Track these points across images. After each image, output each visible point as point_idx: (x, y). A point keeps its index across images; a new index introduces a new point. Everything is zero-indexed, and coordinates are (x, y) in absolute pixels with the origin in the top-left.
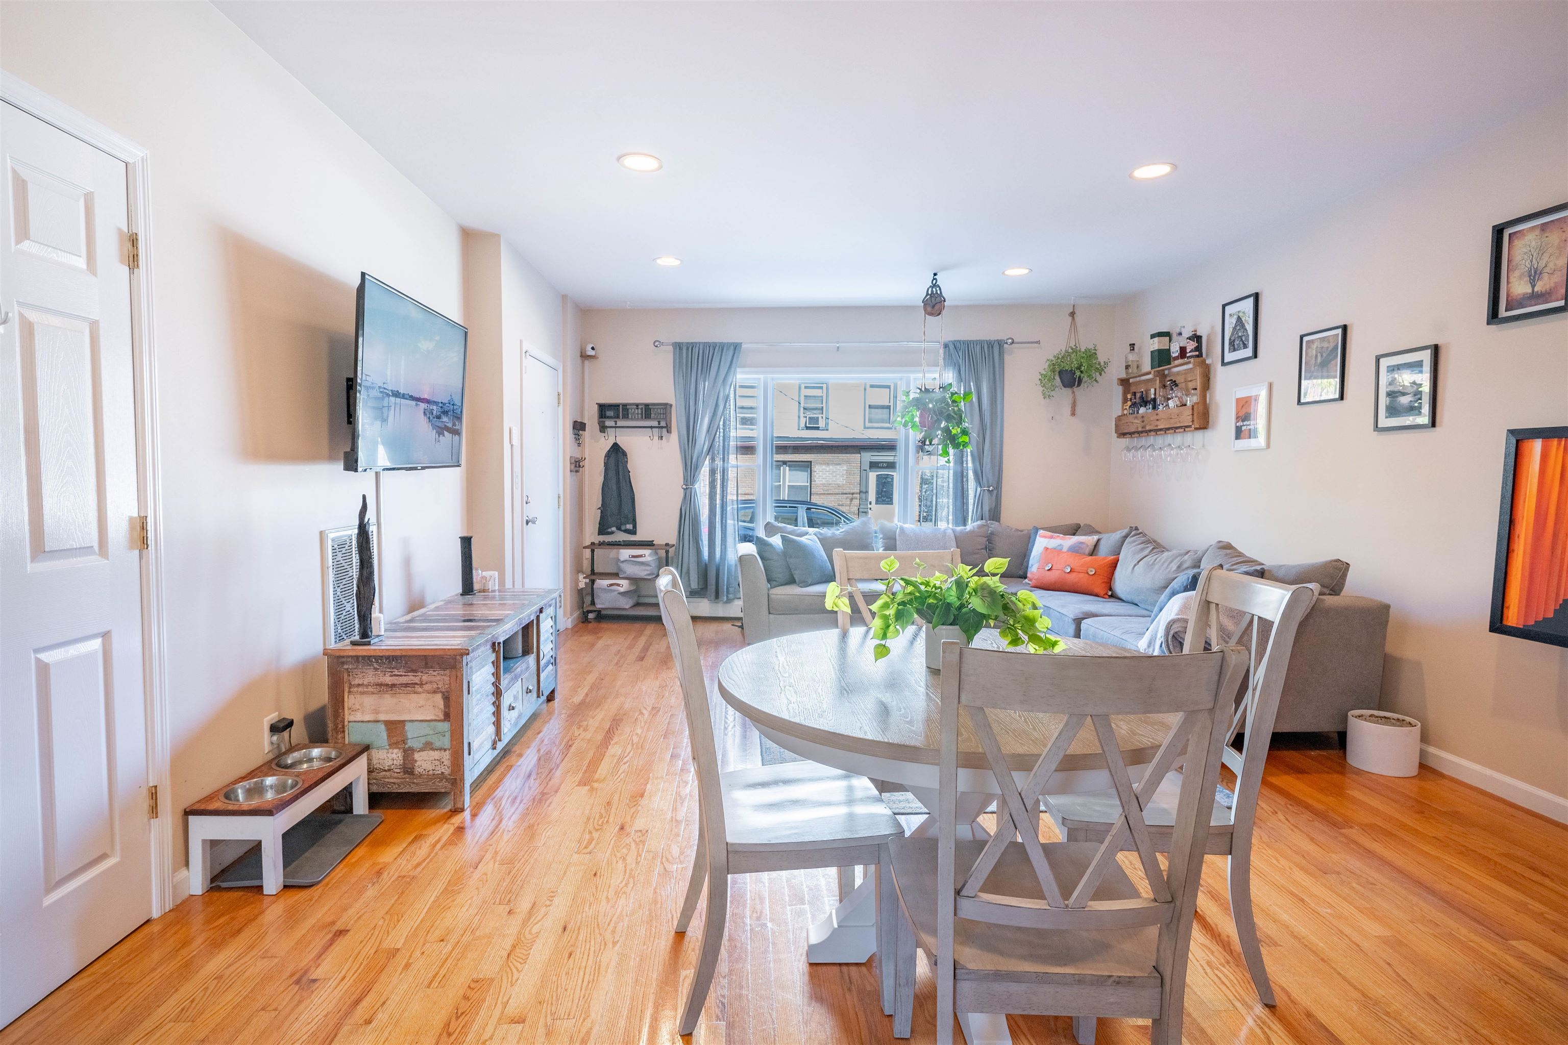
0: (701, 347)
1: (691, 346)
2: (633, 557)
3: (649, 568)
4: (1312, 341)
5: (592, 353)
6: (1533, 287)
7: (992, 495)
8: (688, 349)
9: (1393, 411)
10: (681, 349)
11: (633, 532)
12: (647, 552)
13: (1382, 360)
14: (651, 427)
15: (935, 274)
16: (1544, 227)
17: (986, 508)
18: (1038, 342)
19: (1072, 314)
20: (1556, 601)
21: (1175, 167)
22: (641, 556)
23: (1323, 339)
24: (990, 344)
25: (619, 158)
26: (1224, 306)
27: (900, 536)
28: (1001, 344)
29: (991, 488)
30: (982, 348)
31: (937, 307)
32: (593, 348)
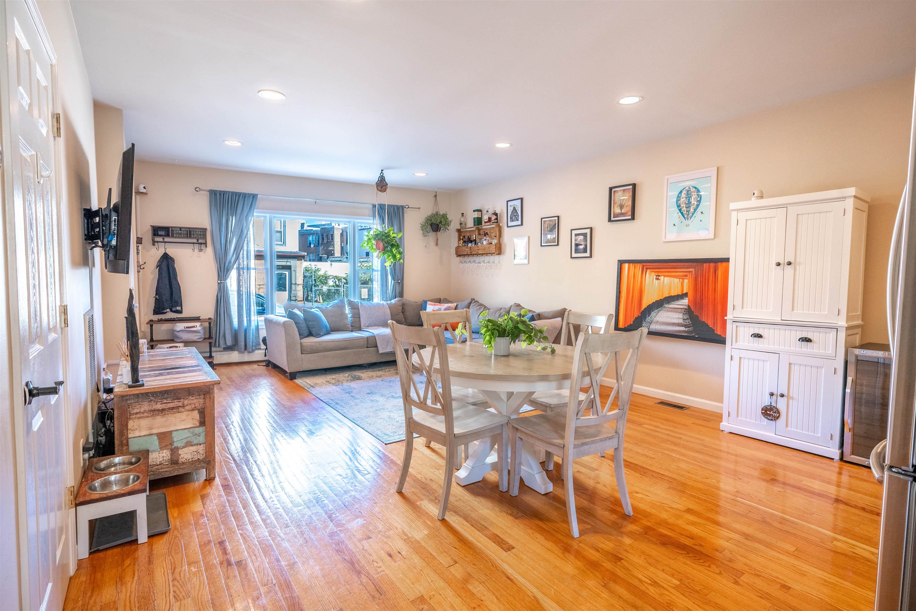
0: (230, 194)
1: (223, 194)
2: (187, 327)
3: (200, 334)
4: (546, 221)
5: (144, 191)
6: (621, 210)
7: (400, 285)
8: (220, 194)
9: (577, 251)
10: (215, 194)
11: (181, 312)
12: (198, 324)
13: (573, 231)
14: (194, 243)
15: (382, 170)
16: (624, 190)
17: (397, 291)
18: (419, 208)
19: (436, 196)
20: (633, 318)
21: (512, 145)
22: (194, 327)
23: (550, 221)
24: (398, 207)
25: (259, 92)
26: (507, 202)
27: (361, 307)
28: (403, 207)
29: (399, 281)
30: (394, 209)
31: (384, 187)
32: (144, 188)
